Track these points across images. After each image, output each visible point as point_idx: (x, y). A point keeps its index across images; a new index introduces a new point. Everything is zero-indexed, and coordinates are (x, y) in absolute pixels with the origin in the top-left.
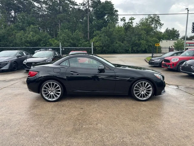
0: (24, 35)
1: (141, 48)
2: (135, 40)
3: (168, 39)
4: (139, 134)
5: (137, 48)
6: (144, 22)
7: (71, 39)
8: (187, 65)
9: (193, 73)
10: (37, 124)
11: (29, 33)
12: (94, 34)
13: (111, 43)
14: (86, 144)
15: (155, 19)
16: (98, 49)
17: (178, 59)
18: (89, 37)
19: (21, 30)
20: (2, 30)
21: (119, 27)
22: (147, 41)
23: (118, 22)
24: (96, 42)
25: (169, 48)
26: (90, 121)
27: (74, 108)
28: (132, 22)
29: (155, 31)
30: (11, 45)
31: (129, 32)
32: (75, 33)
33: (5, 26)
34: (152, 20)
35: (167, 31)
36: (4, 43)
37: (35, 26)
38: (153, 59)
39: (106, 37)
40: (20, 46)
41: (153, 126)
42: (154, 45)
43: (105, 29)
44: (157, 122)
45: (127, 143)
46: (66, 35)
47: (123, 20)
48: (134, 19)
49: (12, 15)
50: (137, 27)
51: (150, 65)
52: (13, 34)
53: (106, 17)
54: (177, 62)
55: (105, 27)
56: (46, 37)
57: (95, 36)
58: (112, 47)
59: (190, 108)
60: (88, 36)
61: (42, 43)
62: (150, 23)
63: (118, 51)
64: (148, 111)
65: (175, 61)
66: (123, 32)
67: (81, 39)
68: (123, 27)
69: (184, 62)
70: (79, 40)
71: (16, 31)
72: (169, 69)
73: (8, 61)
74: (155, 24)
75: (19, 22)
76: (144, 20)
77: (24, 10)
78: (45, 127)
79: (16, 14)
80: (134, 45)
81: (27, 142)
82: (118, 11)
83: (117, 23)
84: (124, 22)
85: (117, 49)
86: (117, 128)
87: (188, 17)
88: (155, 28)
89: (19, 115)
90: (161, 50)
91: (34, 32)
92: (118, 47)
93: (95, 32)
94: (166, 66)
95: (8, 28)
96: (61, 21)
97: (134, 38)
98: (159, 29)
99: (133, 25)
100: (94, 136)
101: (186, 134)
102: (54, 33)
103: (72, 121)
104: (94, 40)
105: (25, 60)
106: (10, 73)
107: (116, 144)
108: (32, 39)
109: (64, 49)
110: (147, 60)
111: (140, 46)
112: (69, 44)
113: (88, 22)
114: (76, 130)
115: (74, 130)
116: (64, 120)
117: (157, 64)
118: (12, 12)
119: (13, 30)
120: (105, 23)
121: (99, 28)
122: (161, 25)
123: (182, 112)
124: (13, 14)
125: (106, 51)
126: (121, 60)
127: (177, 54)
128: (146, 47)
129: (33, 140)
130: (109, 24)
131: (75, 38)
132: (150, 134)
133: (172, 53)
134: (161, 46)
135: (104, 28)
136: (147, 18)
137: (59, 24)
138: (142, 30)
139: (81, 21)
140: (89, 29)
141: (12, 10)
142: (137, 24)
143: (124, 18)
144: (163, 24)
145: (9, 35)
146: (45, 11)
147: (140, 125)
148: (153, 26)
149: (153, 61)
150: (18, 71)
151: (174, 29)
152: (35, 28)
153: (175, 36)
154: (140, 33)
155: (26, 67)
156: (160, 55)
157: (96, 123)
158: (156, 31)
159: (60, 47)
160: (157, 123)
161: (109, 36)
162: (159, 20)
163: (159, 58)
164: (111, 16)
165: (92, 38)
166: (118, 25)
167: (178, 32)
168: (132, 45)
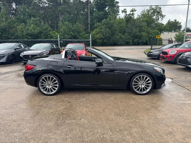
0: (25, 28)
1: (142, 40)
2: (136, 32)
3: (170, 31)
4: (121, 130)
5: (138, 40)
6: (146, 13)
7: (71, 31)
8: (184, 58)
9: (189, 66)
10: (20, 119)
11: (30, 26)
12: (95, 26)
13: (111, 35)
14: (64, 140)
15: (157, 11)
16: (98, 41)
17: (176, 51)
18: (90, 30)
19: (22, 23)
20: (3, 22)
21: (120, 19)
22: (148, 33)
23: (119, 13)
24: (97, 34)
25: (169, 40)
26: (74, 116)
27: (62, 102)
28: (133, 14)
29: (156, 23)
30: (13, 37)
31: (130, 23)
32: (76, 25)
33: (6, 18)
34: (154, 12)
35: (169, 23)
36: (6, 35)
37: (36, 18)
38: (152, 51)
39: (107, 29)
40: (21, 38)
41: (138, 121)
42: (155, 37)
43: (106, 21)
44: (143, 116)
45: (106, 140)
46: (66, 27)
47: (124, 11)
48: (135, 11)
49: (13, 8)
50: (138, 19)
51: (148, 58)
52: (14, 27)
53: (107, 8)
54: (175, 55)
55: (106, 19)
56: (46, 29)
57: (96, 28)
58: (113, 39)
59: (180, 102)
60: (89, 28)
61: (43, 35)
62: (152, 15)
63: (119, 43)
64: (137, 105)
65: (173, 53)
66: (124, 24)
67: (82, 31)
68: (125, 19)
69: (182, 54)
70: (79, 32)
71: (17, 23)
72: (166, 61)
73: (5, 54)
74: (156, 16)
75: (20, 15)
76: (146, 11)
77: (25, 2)
78: (27, 121)
79: (17, 6)
80: (135, 37)
81: (4, 137)
82: (119, 3)
83: (118, 15)
84: (125, 14)
85: (118, 41)
86: (100, 123)
87: (188, 8)
88: (156, 20)
89: (5, 109)
90: (162, 42)
91: (35, 24)
92: (119, 39)
93: (95, 24)
94: (163, 58)
95: (9, 21)
96: (62, 13)
97: (135, 29)
98: (161, 21)
99: (134, 17)
100: (75, 132)
101: (170, 130)
102: (55, 26)
103: (56, 115)
104: (94, 32)
105: (22, 53)
106: (7, 65)
107: (95, 141)
108: (33, 31)
109: (62, 42)
110: (146, 52)
111: (141, 38)
112: (69, 36)
113: (89, 14)
114: (58, 125)
115: (56, 125)
116: (48, 114)
117: (156, 56)
118: (13, 5)
119: (14, 23)
120: (106, 15)
121: (100, 20)
122: (163, 16)
123: (171, 107)
124: (14, 6)
125: (107, 43)
126: (120, 53)
127: (176, 46)
128: (147, 39)
129: (11, 135)
130: (109, 16)
131: (76, 30)
132: (132, 130)
133: (171, 45)
134: (162, 38)
135: (104, 20)
136: (148, 9)
137: (60, 17)
138: (143, 22)
139: (82, 13)
140: (90, 21)
141: (13, 3)
142: (138, 16)
143: (125, 9)
144: (165, 15)
145: (11, 28)
146: (46, 3)
147: (124, 120)
148: (154, 17)
149: (151, 54)
150: (15, 64)
151: (177, 20)
152: (36, 20)
153: (177, 28)
154: (141, 25)
155: (23, 60)
156: (159, 48)
157: (80, 117)
158: (158, 23)
159: (59, 39)
160: (142, 118)
161: (110, 28)
162: (161, 11)
163: (158, 50)
164: (112, 7)
165: (93, 30)
166: (119, 17)
167: (180, 23)
168: (133, 37)
